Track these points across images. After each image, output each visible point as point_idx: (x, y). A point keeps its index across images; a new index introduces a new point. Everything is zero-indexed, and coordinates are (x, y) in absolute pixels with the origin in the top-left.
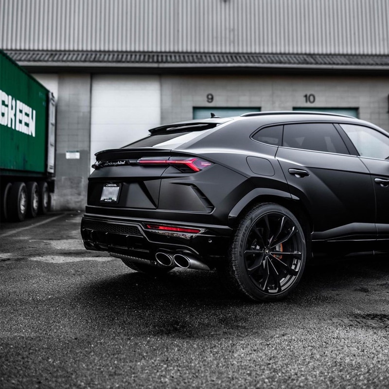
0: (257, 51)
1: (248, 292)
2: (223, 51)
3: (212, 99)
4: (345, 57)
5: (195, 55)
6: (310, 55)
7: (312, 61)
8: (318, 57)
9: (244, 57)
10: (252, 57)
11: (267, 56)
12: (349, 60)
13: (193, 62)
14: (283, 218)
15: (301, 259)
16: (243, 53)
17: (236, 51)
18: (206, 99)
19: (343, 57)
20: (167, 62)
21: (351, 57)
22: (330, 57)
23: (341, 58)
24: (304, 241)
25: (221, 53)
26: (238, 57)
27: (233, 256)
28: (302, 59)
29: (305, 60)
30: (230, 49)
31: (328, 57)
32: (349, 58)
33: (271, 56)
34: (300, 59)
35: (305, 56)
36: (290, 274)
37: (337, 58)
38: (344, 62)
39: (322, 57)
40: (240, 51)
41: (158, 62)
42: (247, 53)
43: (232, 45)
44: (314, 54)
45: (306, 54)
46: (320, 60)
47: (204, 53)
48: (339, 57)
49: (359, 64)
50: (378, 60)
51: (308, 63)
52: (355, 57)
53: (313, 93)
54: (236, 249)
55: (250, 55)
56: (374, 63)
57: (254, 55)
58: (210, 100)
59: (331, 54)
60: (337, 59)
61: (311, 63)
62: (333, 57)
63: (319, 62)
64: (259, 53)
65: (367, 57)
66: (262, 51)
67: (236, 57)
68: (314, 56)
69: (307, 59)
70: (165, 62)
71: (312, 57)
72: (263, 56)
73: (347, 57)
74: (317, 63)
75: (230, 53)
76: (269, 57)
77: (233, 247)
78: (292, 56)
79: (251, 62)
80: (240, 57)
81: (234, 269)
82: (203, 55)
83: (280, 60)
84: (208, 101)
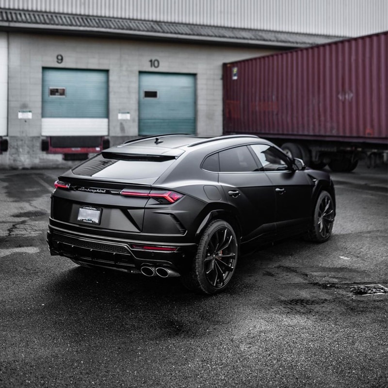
0: (107, 15)
1: (205, 289)
2: (74, 12)
3: (62, 59)
4: (187, 27)
5: (45, 15)
6: (156, 22)
7: (159, 29)
8: (163, 24)
9: (94, 19)
10: (103, 20)
11: (117, 20)
12: (192, 30)
13: (45, 23)
14: (226, 231)
15: (235, 259)
16: (93, 16)
17: (87, 13)
18: (56, 60)
19: (185, 26)
20: (17, 21)
21: (193, 27)
22: (174, 25)
23: (184, 27)
24: (237, 245)
25: (72, 14)
26: (89, 20)
27: (197, 264)
28: (150, 26)
29: (152, 27)
30: (80, 11)
31: (173, 26)
32: (191, 27)
33: (120, 20)
34: (148, 26)
35: (152, 23)
36: (228, 271)
37: (180, 26)
38: (188, 32)
39: (167, 24)
40: (91, 14)
41: (8, 20)
42: (97, 16)
43: (83, 7)
44: (160, 22)
45: (152, 21)
46: (165, 28)
47: (54, 13)
48: (182, 26)
49: (201, 35)
50: (216, 32)
51: (155, 31)
52: (196, 27)
53: (158, 58)
54: (199, 259)
55: (100, 18)
56: (213, 34)
57: (104, 19)
58: (60, 61)
59: (175, 23)
60: (180, 28)
61: (159, 32)
62: (176, 26)
63: (166, 31)
64: (109, 17)
65: (207, 28)
66: (111, 15)
67: (86, 19)
68: (160, 24)
69: (154, 26)
70: (15, 22)
71: (158, 25)
72: (113, 20)
73: (189, 26)
74: (164, 32)
75: (80, 15)
76: (119, 21)
77: (197, 257)
78: (140, 22)
79: (103, 27)
80: (90, 19)
81: (197, 274)
82: (54, 15)
83: (130, 26)
84: (58, 62)
